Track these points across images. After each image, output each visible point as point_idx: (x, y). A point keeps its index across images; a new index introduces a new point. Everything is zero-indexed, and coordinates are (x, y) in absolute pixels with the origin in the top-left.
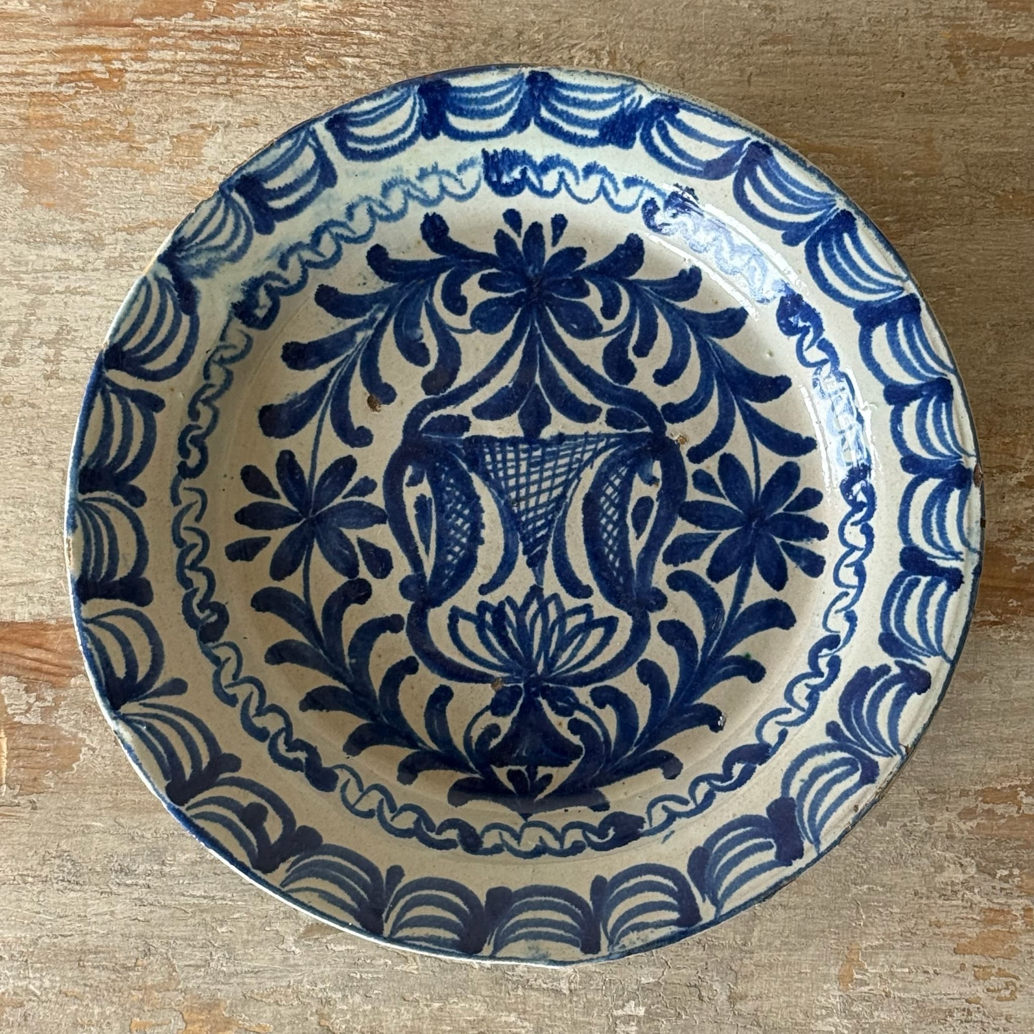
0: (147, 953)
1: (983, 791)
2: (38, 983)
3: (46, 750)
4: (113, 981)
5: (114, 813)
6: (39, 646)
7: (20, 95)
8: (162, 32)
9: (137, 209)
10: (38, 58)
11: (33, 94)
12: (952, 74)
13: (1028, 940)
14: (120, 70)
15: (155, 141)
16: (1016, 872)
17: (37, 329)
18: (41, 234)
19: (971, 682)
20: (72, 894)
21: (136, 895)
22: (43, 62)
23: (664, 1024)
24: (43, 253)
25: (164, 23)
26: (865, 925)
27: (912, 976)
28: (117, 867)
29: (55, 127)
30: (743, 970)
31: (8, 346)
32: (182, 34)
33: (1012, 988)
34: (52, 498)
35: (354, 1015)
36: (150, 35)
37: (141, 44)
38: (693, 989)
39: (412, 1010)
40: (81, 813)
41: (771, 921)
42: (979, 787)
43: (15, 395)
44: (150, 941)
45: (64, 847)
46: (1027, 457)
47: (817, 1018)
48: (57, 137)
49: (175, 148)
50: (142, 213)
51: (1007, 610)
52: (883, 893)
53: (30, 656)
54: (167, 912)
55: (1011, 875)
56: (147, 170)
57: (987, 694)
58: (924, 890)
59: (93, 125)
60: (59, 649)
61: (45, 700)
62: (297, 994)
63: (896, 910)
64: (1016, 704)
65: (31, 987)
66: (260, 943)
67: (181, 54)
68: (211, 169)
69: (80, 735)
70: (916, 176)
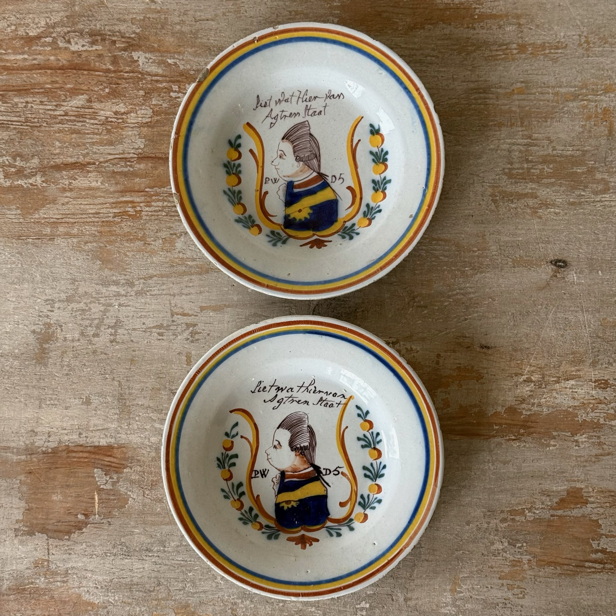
0: (159, 584)
1: (510, 511)
2: (113, 598)
3: (114, 500)
4: (145, 597)
5: (144, 526)
6: (110, 456)
7: (98, 222)
8: (157, 194)
9: (148, 269)
10: (105, 206)
11: (103, 221)
12: (493, 207)
13: (530, 573)
14: (140, 211)
15: (155, 241)
16: (525, 544)
17: (106, 321)
18: (108, 281)
19: (504, 464)
20: (126, 560)
21: (153, 560)
22: (107, 208)
23: (377, 611)
24: (109, 289)
25: (158, 190)
26: (461, 568)
27: (481, 589)
28: (145, 549)
29: (113, 236)
30: (410, 588)
31: (95, 329)
32: (166, 195)
33: (523, 593)
34: (115, 393)
35: (247, 609)
36: (153, 195)
37: (149, 200)
38: (389, 596)
39: (271, 607)
40: (129, 526)
41: (422, 567)
42: (508, 509)
43: (98, 350)
44: (160, 580)
45: (123, 541)
46: (527, 369)
47: (442, 607)
48: (114, 240)
49: (164, 243)
50: (150, 271)
51: (519, 434)
52: (469, 554)
53: (107, 460)
54: (167, 567)
55: (522, 546)
56: (153, 253)
57: (511, 470)
58: (486, 553)
59: (129, 234)
60: (119, 457)
61: (113, 478)
62: (222, 601)
63: (474, 561)
64: (524, 474)
65: (110, 600)
66: (206, 579)
67: (166, 203)
68: (179, 252)
69: (129, 493)
70: (479, 250)
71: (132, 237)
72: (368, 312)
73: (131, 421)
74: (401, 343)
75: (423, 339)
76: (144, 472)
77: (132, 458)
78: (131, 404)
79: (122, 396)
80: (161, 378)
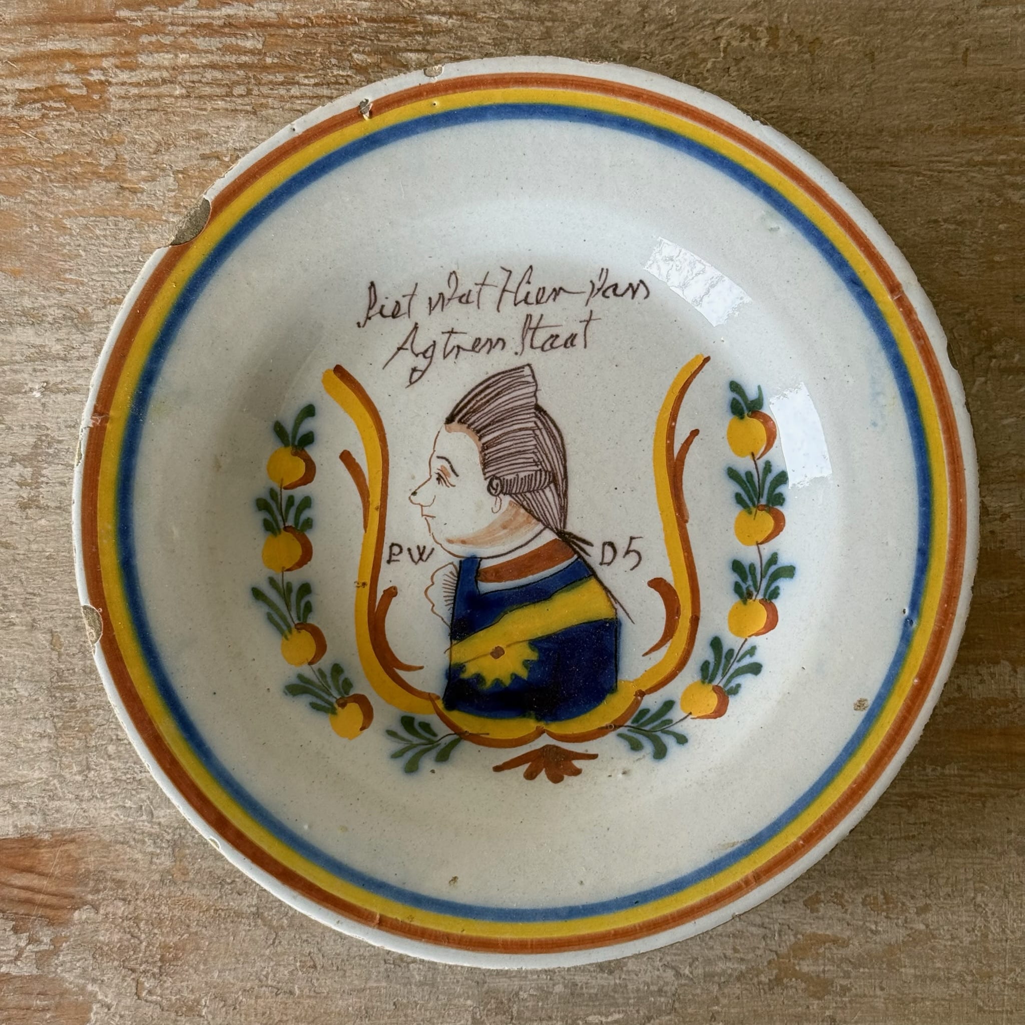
71: (78, 169)
73: (94, 758)
76: (137, 920)
77: (99, 876)
78: (89, 702)
79: (61, 678)
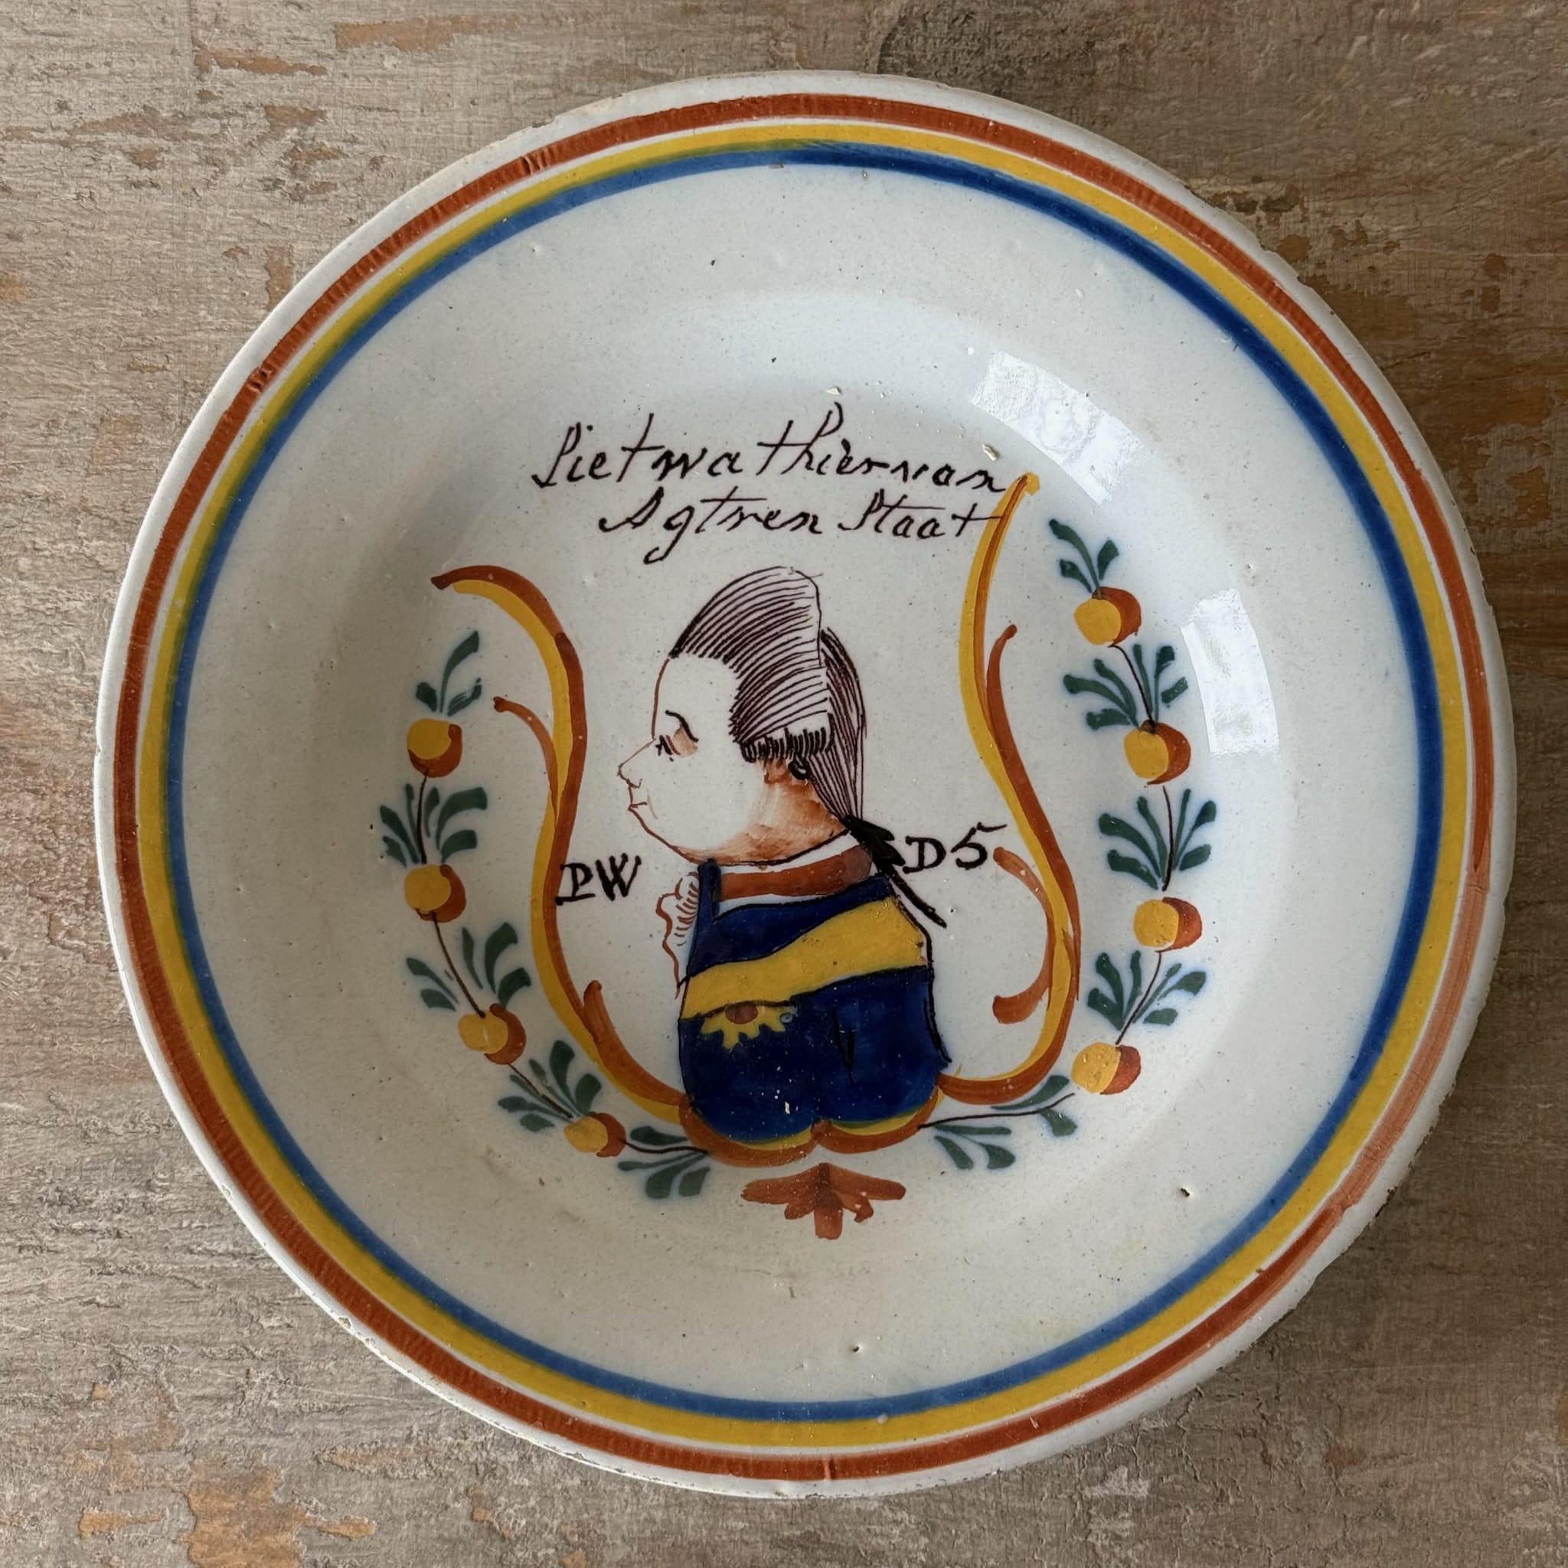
72: (1148, 53)
74: (1313, 205)
75: (1421, 185)
80: (141, 369)
